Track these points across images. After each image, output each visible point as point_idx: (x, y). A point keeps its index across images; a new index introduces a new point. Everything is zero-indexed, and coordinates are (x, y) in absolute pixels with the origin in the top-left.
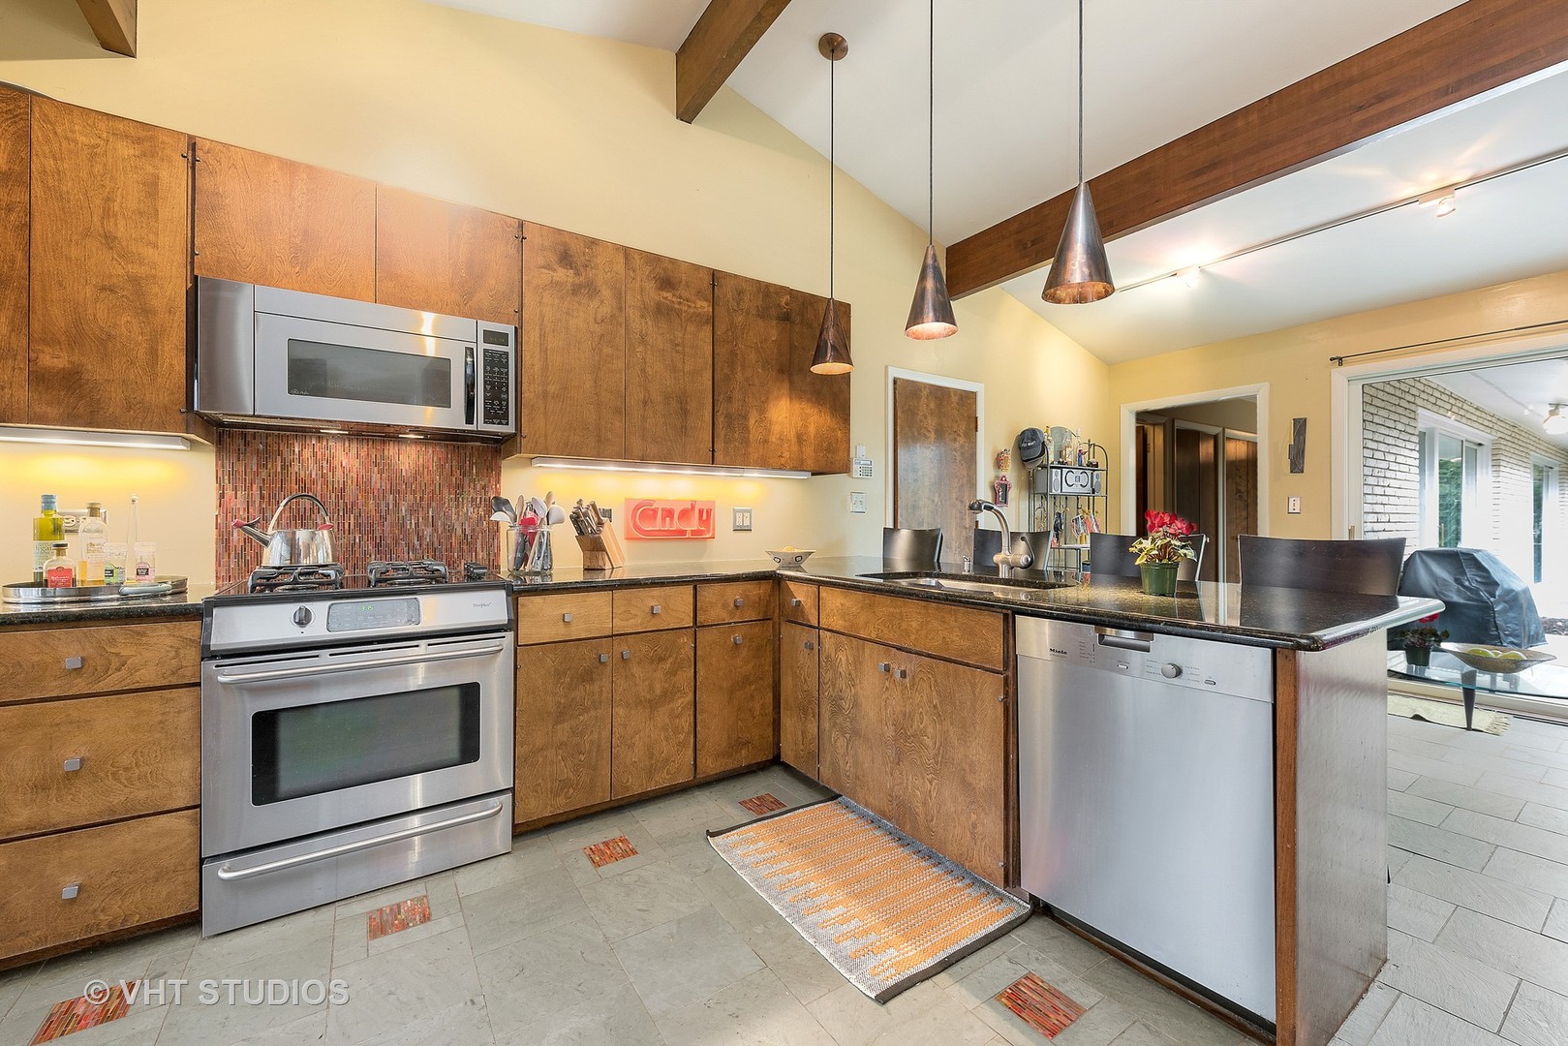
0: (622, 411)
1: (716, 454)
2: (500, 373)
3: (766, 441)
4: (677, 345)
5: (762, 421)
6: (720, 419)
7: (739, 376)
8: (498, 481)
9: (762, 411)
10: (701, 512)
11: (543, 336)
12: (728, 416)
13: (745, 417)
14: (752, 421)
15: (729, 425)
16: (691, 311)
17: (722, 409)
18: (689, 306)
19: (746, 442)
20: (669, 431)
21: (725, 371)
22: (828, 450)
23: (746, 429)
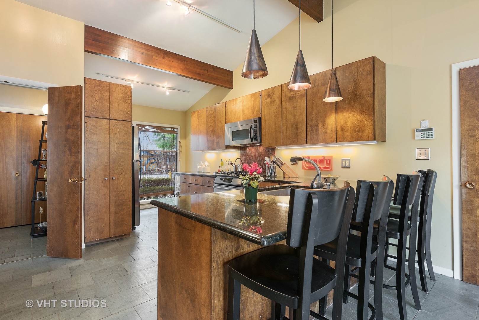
0: (282, 132)
1: (307, 141)
2: (256, 129)
3: (326, 133)
4: (295, 108)
5: (324, 125)
6: (309, 128)
7: (315, 111)
8: (275, 153)
9: (324, 121)
10: (327, 160)
11: (265, 117)
12: (311, 126)
13: (317, 126)
14: (320, 126)
15: (312, 130)
16: (299, 95)
17: (309, 124)
18: (298, 93)
19: (318, 135)
20: (293, 136)
21: (310, 111)
22: (359, 131)
23: (318, 130)
